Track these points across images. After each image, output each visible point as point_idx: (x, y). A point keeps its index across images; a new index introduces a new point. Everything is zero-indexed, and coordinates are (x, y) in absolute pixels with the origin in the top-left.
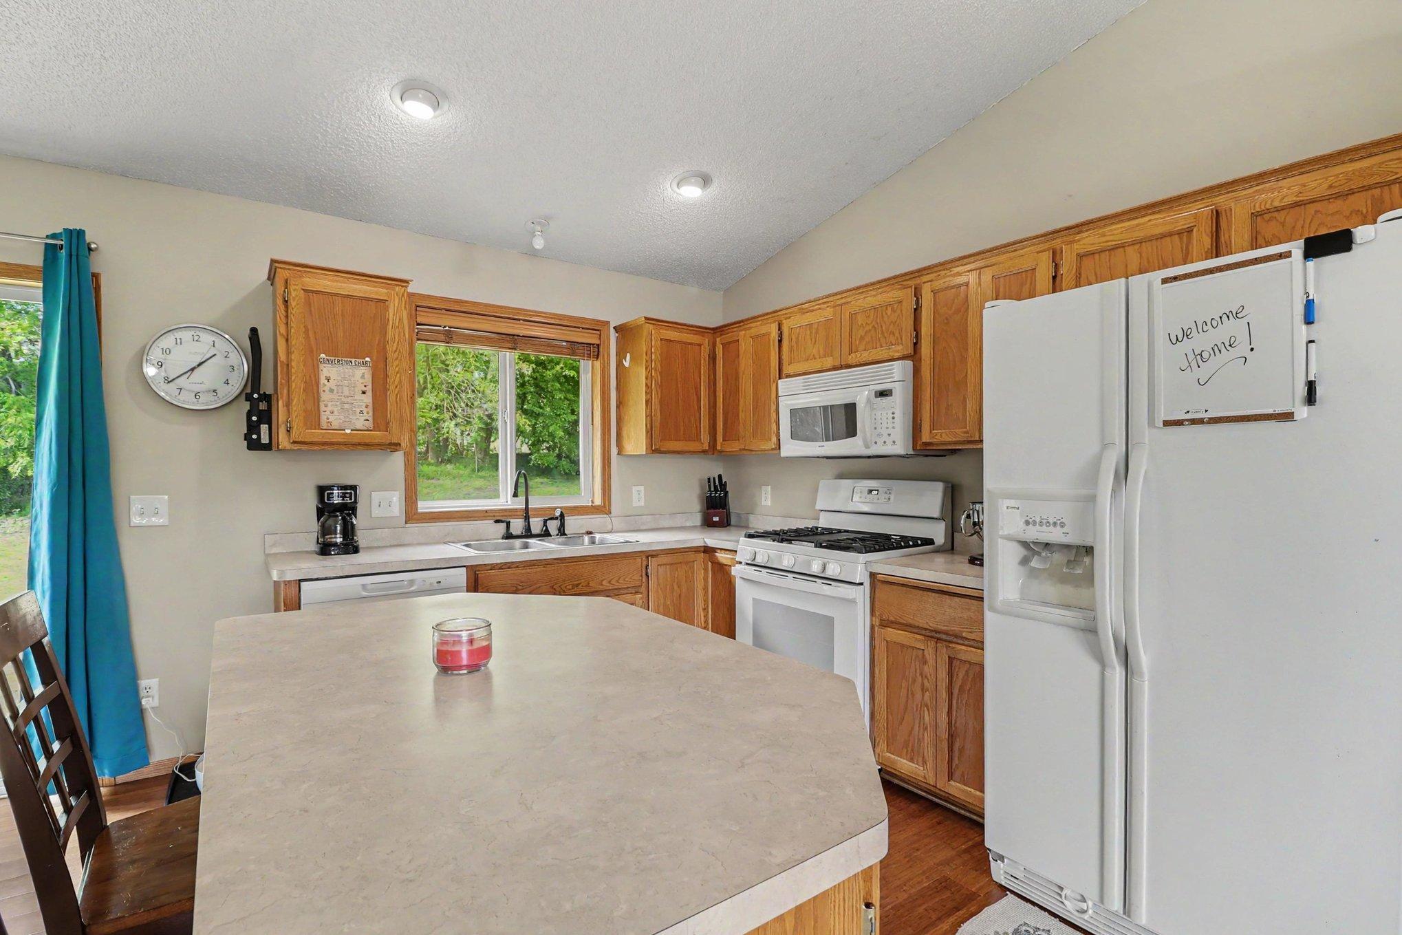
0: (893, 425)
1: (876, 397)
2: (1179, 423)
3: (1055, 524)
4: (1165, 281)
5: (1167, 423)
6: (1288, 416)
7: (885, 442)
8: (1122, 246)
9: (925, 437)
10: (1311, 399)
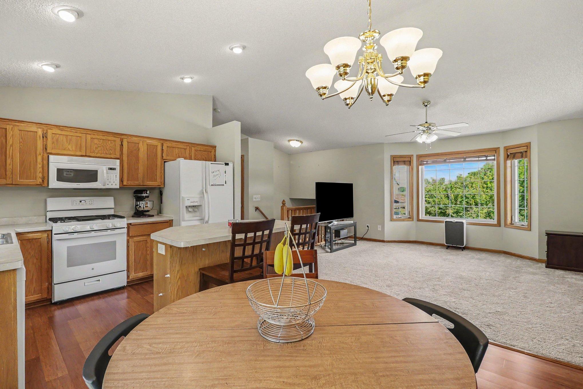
0: (116, 179)
1: (109, 170)
2: (213, 185)
3: (196, 202)
4: (211, 164)
5: (212, 185)
6: (224, 185)
7: (112, 184)
8: (175, 148)
9: (125, 183)
10: (226, 183)
